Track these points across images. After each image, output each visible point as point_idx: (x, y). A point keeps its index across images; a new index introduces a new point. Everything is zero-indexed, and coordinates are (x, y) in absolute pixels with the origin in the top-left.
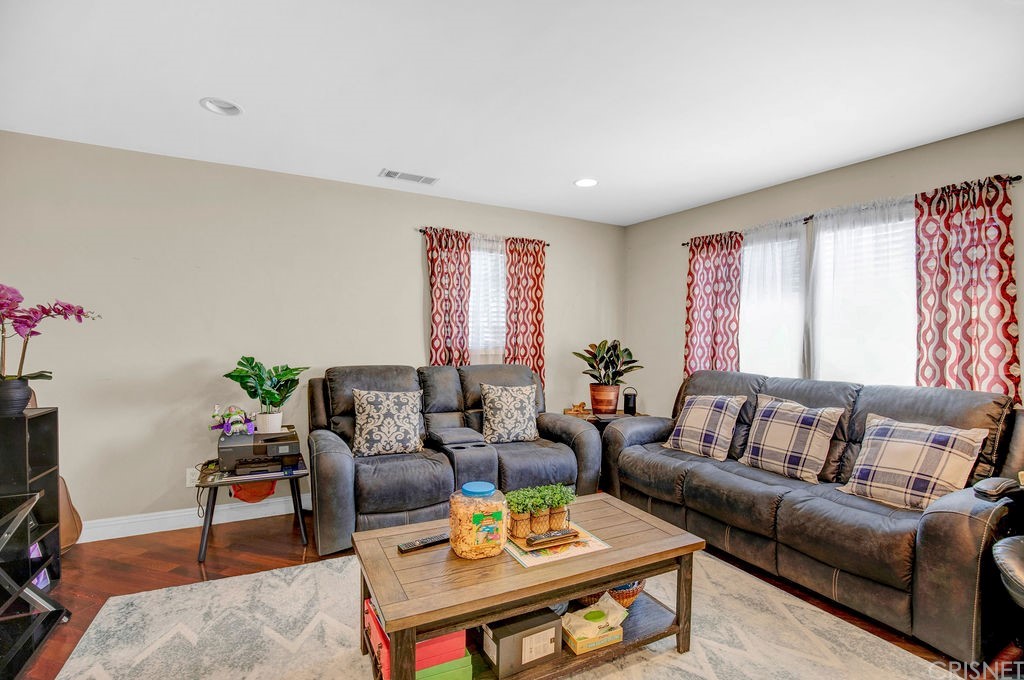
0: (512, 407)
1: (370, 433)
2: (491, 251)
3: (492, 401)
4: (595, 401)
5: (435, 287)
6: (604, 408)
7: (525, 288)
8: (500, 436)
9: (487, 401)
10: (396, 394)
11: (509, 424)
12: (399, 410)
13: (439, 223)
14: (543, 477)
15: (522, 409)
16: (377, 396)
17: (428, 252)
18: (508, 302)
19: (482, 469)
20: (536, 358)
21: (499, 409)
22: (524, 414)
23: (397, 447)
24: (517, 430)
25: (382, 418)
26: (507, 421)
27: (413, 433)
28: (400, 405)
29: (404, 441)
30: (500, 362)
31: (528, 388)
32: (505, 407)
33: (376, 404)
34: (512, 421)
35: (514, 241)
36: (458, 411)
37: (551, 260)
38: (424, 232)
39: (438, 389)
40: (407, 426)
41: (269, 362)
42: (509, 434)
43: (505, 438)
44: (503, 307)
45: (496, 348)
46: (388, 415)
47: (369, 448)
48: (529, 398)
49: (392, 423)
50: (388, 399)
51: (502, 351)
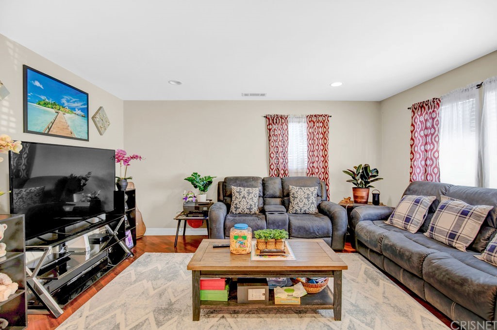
0: (302, 197)
1: (236, 204)
2: (299, 122)
3: (293, 194)
4: (355, 197)
5: (271, 141)
6: (359, 200)
7: (318, 139)
8: (296, 210)
9: (291, 194)
10: (248, 188)
11: (301, 205)
12: (248, 195)
13: (272, 112)
14: (312, 231)
15: (308, 198)
16: (240, 189)
17: (268, 126)
18: (308, 146)
19: (280, 224)
20: (325, 173)
21: (296, 198)
22: (309, 201)
23: (247, 211)
24: (305, 208)
25: (241, 198)
26: (300, 203)
27: (254, 206)
28: (249, 193)
29: (250, 209)
30: (305, 175)
31: (313, 188)
32: (299, 197)
33: (239, 192)
34: (302, 204)
35: (311, 116)
36: (279, 197)
37: (332, 123)
38: (266, 117)
39: (270, 188)
40: (251, 203)
41: (203, 175)
42: (301, 210)
43: (299, 211)
44: (306, 148)
45: (303, 169)
46: (244, 197)
47: (236, 211)
48: (312, 193)
49: (245, 201)
50: (244, 190)
51: (306, 170)
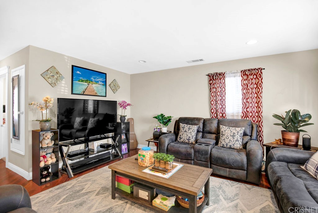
0: (229, 135)
1: (180, 136)
3: (222, 132)
5: (212, 92)
8: (223, 145)
10: (190, 126)
11: (227, 141)
12: (188, 130)
16: (185, 126)
21: (224, 135)
23: (187, 141)
24: (230, 144)
26: (226, 140)
27: (191, 138)
28: (189, 129)
29: (189, 140)
30: (240, 118)
31: (240, 128)
32: (226, 134)
33: (183, 128)
34: (228, 140)
36: (215, 134)
39: (207, 126)
40: (190, 135)
42: (227, 145)
43: (225, 146)
45: (238, 113)
46: (185, 131)
47: (180, 140)
48: (238, 133)
49: (186, 134)
50: (187, 127)
